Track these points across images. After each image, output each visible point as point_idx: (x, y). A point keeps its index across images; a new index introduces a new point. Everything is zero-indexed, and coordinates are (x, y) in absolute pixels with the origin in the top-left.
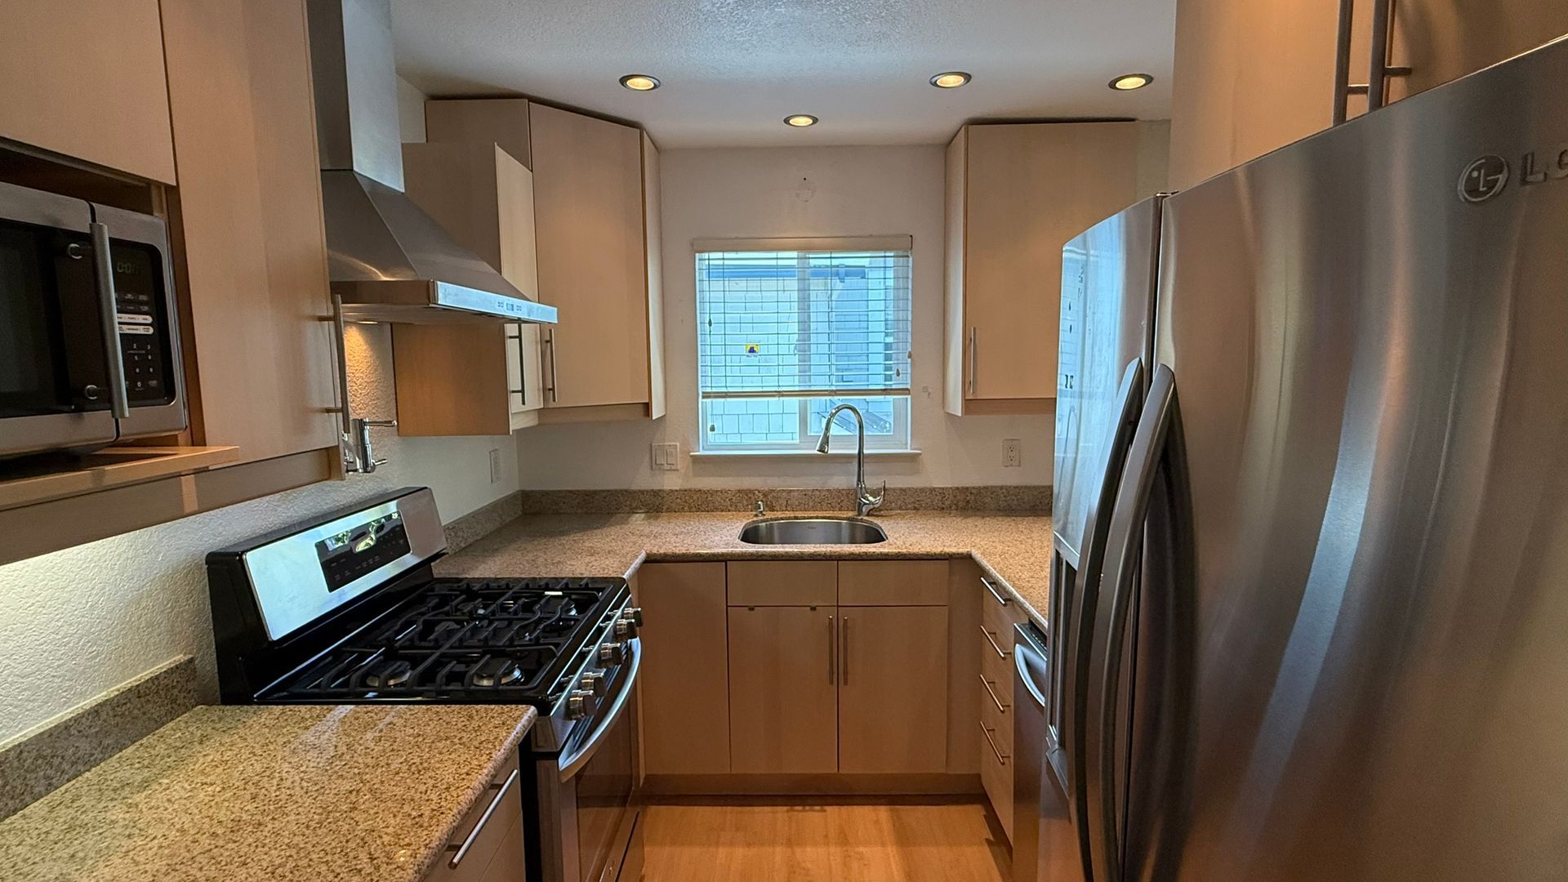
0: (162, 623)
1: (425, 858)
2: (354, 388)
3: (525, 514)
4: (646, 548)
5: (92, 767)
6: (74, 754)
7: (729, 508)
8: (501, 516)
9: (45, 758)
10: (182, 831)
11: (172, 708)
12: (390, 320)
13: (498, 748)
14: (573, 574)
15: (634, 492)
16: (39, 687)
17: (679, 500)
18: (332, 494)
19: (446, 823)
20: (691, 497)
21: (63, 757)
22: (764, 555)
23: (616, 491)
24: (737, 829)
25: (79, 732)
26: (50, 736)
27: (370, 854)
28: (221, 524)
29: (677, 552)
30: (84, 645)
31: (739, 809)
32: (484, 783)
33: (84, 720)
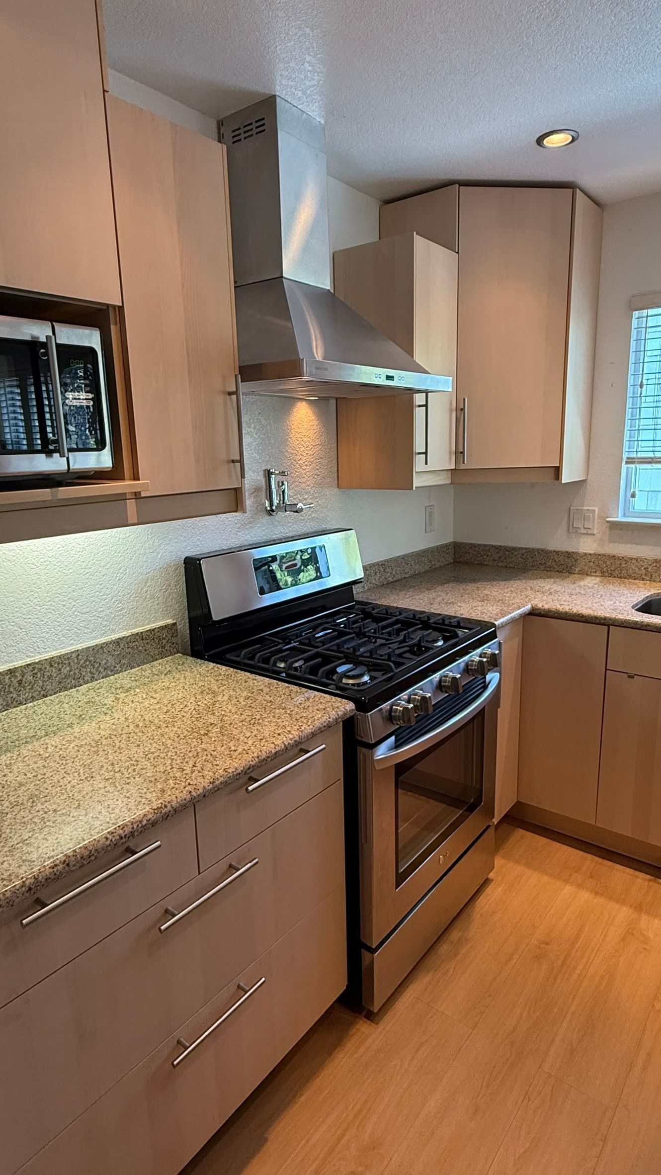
0: (159, 597)
1: (221, 777)
2: (301, 449)
3: (455, 562)
4: (532, 602)
5: (115, 674)
6: (106, 664)
7: (644, 577)
8: (430, 561)
9: (90, 661)
10: (127, 719)
11: (162, 651)
12: (337, 396)
13: (309, 724)
14: (455, 613)
15: (550, 552)
16: (90, 621)
17: (591, 564)
18: (279, 528)
19: (246, 760)
20: (605, 562)
21: (100, 664)
22: (649, 625)
23: (533, 549)
24: (591, 877)
25: (109, 652)
26: (93, 649)
27: (195, 763)
28: (199, 539)
29: (561, 610)
30: (114, 602)
31: (600, 860)
32: (286, 743)
33: (111, 646)
